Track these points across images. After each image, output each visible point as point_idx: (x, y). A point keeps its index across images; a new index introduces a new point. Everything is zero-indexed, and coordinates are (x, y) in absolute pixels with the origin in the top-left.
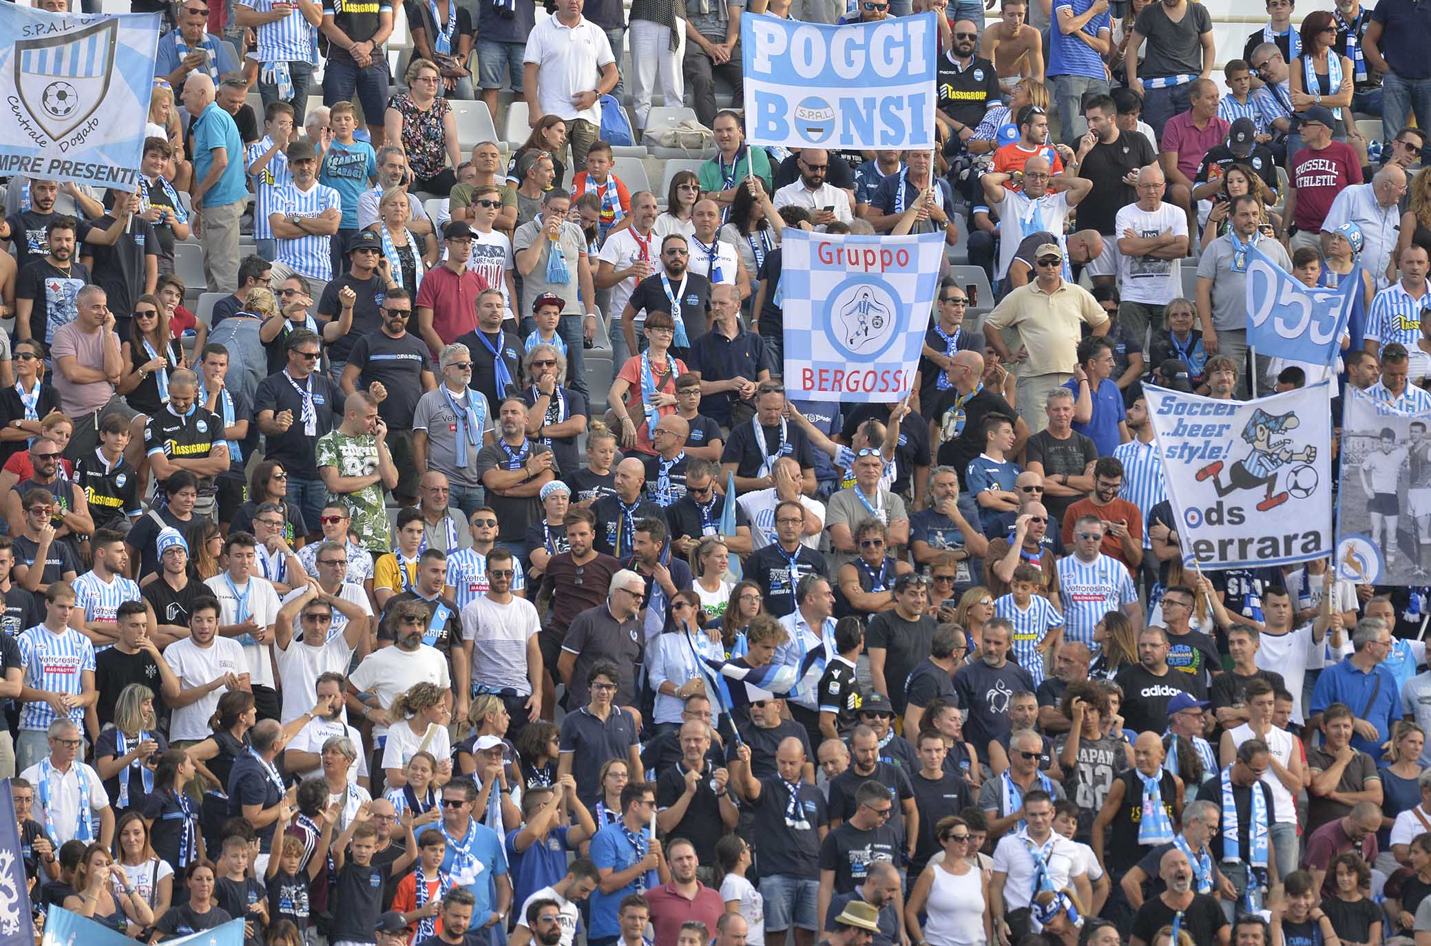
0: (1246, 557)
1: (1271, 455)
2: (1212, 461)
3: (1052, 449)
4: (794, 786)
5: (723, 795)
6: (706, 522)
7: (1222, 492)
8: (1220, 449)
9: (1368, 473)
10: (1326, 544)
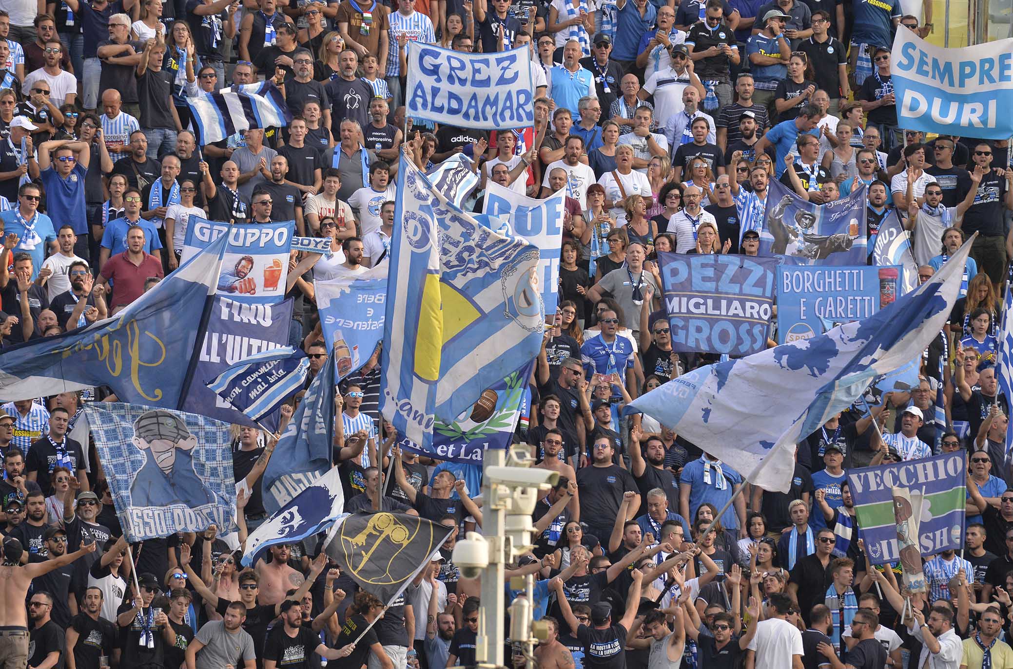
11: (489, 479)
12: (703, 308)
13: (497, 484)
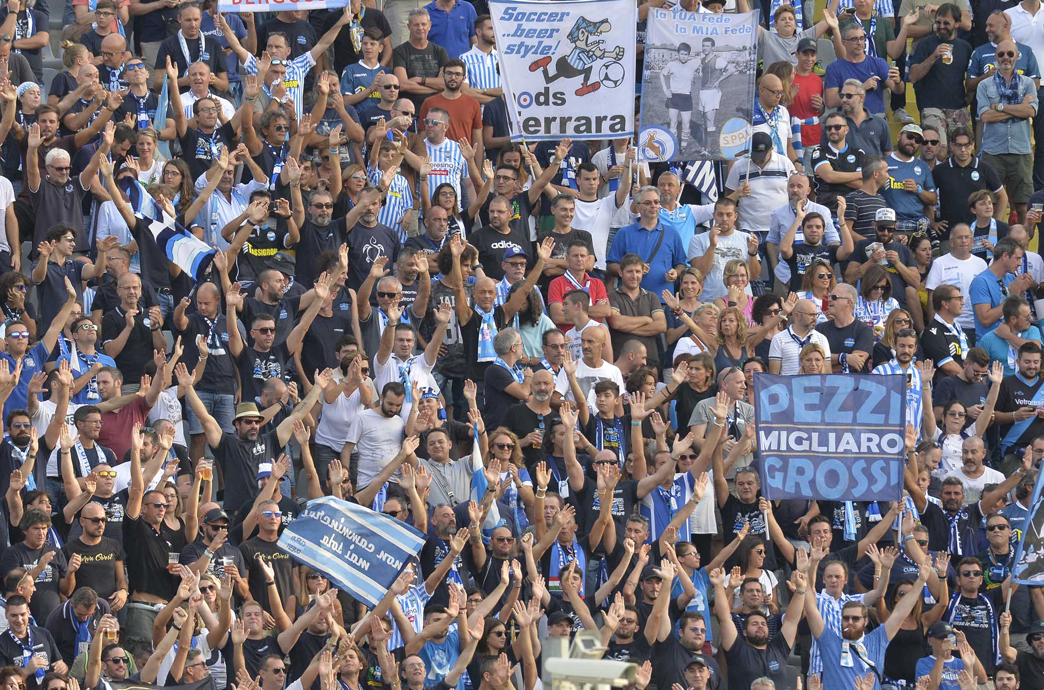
0: (565, 132)
1: (588, 52)
2: (542, 57)
3: (413, 57)
4: (212, 321)
5: (156, 330)
6: (141, 109)
7: (549, 80)
8: (550, 47)
9: (667, 78)
10: (629, 127)
11: (549, 674)
12: (806, 444)
13: (561, 680)
